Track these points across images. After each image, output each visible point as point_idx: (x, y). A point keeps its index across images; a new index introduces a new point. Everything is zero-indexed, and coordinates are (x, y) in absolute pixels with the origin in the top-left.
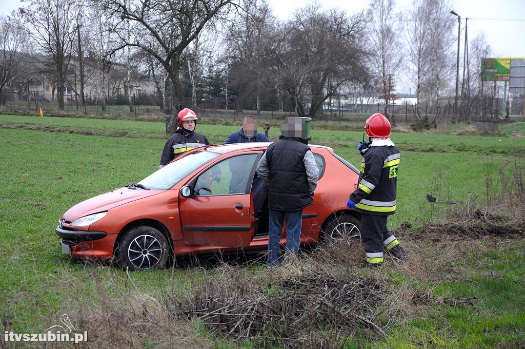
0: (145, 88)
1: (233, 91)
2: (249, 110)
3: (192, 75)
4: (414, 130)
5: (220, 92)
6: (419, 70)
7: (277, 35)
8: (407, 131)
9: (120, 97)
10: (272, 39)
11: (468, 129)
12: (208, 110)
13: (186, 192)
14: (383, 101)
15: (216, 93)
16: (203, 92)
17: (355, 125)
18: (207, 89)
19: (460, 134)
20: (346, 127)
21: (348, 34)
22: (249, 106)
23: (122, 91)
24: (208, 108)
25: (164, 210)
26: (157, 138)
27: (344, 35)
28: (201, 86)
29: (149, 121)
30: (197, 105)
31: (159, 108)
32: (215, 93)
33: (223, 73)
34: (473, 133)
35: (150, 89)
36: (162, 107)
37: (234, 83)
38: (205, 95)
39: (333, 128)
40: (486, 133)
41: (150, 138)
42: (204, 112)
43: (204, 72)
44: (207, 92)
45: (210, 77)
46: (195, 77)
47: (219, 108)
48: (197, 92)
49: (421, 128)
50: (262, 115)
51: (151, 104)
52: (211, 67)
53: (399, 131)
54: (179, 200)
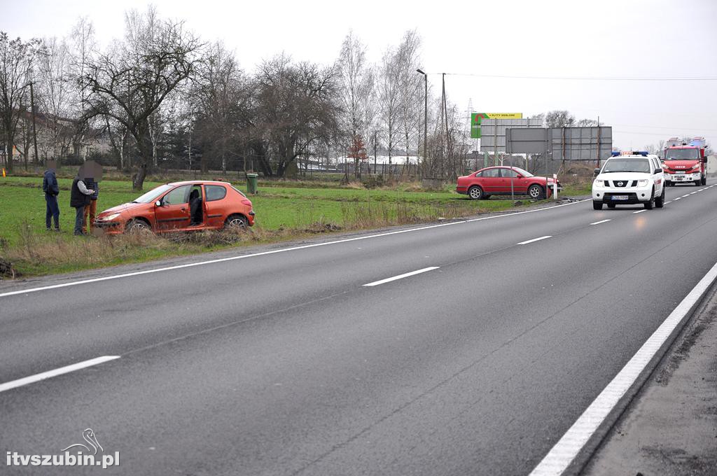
0: (98, 146)
1: (198, 150)
2: (214, 170)
3: (152, 132)
4: (366, 187)
5: (184, 150)
6: (390, 128)
7: (244, 90)
8: (359, 188)
9: (70, 156)
10: (239, 94)
11: (415, 187)
12: (170, 170)
13: (158, 203)
14: (352, 160)
15: (179, 151)
16: (165, 151)
17: (311, 182)
18: (169, 147)
19: (407, 191)
20: (303, 184)
21: (319, 89)
22: (216, 166)
23: (71, 150)
24: (170, 168)
25: (147, 212)
26: (126, 192)
27: (316, 91)
28: (162, 144)
29: (111, 180)
30: (158, 165)
31: (115, 168)
32: (177, 152)
33: (186, 130)
34: (419, 189)
35: (103, 147)
36: (119, 168)
37: (198, 141)
38: (166, 154)
39: (290, 186)
40: (430, 190)
41: (119, 192)
42: (165, 172)
43: (165, 128)
44: (169, 151)
45: (172, 134)
46: (156, 135)
47: (181, 169)
48: (157, 150)
49: (374, 186)
50: (229, 175)
51: (109, 166)
52: (172, 123)
53: (351, 188)
54: (155, 208)
